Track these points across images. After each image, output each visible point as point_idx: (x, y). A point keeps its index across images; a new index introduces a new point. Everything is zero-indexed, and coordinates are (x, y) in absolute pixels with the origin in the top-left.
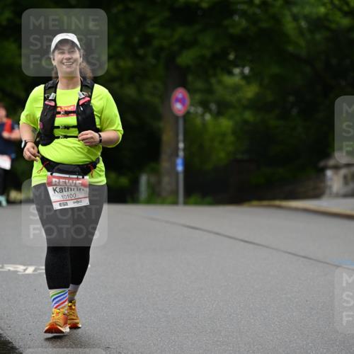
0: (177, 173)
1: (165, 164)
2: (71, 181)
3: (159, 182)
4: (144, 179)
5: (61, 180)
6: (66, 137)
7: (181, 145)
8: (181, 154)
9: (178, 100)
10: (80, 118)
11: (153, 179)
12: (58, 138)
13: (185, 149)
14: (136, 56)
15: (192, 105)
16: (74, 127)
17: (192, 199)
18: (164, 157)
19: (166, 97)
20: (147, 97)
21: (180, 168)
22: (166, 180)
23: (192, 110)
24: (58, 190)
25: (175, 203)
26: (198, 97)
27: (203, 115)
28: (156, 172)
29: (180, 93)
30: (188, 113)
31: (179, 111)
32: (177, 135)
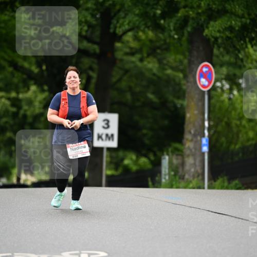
0: (203, 154)
1: (189, 145)
3: (183, 164)
4: (165, 161)
7: (206, 124)
8: (206, 132)
9: (203, 75)
11: (175, 161)
13: (209, 129)
14: (157, 27)
15: (216, 80)
18: (188, 136)
19: (189, 71)
20: (169, 72)
21: (205, 149)
22: (190, 161)
23: (218, 84)
25: (201, 187)
26: (224, 70)
27: (231, 90)
28: (179, 152)
30: (214, 88)
31: (204, 86)
32: (203, 114)
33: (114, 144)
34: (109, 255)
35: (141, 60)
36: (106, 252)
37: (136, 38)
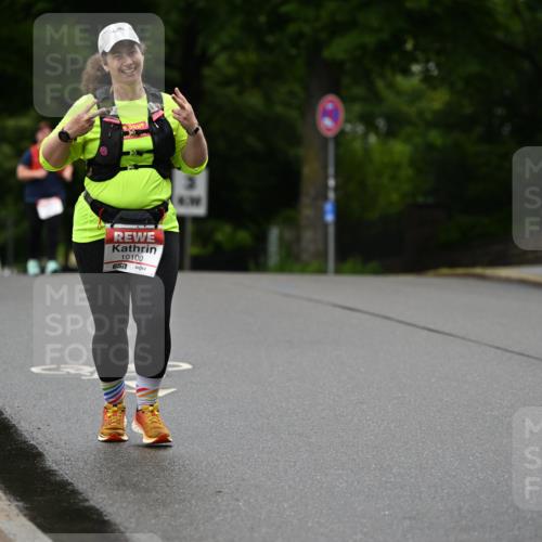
0: (326, 225)
1: (307, 212)
2: (140, 234)
3: (298, 239)
4: (274, 234)
5: (127, 234)
6: (136, 167)
7: (332, 183)
8: (331, 195)
9: (327, 113)
10: (156, 138)
11: (288, 235)
12: (125, 169)
13: (336, 189)
14: (263, 46)
15: (347, 121)
16: (148, 152)
17: (349, 265)
18: (305, 200)
19: (308, 109)
20: (279, 109)
21: (330, 218)
22: (308, 235)
23: (348, 127)
24: (120, 248)
25: (323, 271)
26: (357, 108)
27: (365, 135)
28: (292, 223)
29: (330, 102)
30: (342, 133)
31: (329, 130)
32: (325, 167)
33: (201, 210)
34: (194, 368)
35: (240, 93)
36: (190, 363)
37: (232, 62)
